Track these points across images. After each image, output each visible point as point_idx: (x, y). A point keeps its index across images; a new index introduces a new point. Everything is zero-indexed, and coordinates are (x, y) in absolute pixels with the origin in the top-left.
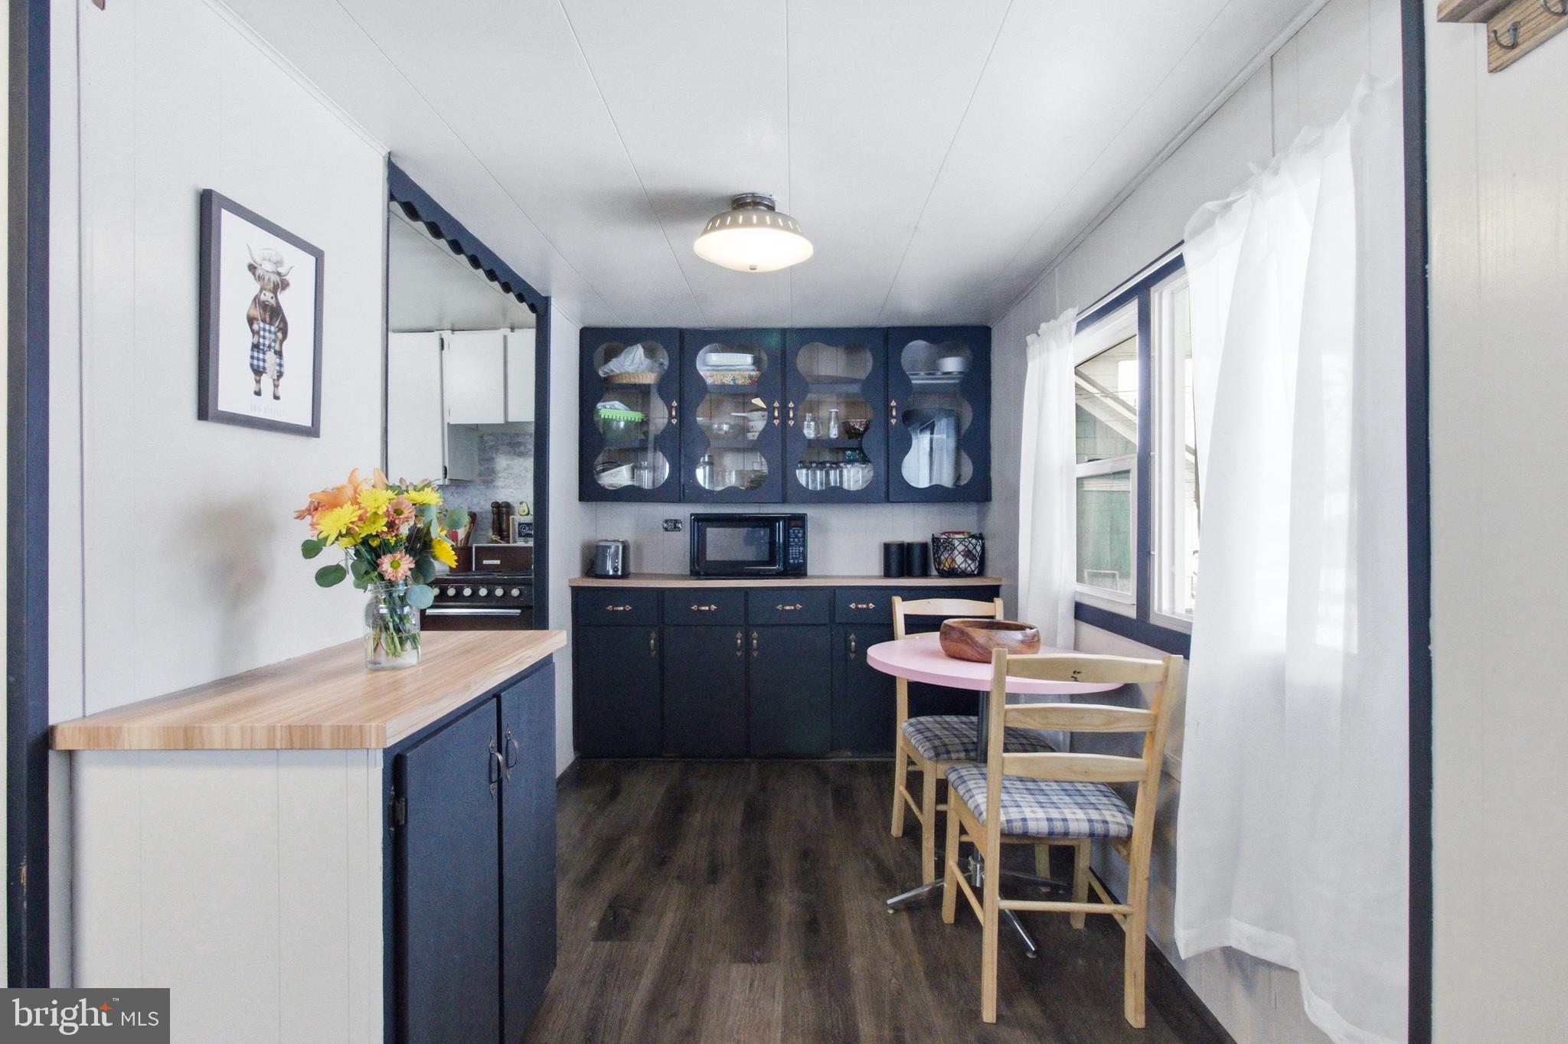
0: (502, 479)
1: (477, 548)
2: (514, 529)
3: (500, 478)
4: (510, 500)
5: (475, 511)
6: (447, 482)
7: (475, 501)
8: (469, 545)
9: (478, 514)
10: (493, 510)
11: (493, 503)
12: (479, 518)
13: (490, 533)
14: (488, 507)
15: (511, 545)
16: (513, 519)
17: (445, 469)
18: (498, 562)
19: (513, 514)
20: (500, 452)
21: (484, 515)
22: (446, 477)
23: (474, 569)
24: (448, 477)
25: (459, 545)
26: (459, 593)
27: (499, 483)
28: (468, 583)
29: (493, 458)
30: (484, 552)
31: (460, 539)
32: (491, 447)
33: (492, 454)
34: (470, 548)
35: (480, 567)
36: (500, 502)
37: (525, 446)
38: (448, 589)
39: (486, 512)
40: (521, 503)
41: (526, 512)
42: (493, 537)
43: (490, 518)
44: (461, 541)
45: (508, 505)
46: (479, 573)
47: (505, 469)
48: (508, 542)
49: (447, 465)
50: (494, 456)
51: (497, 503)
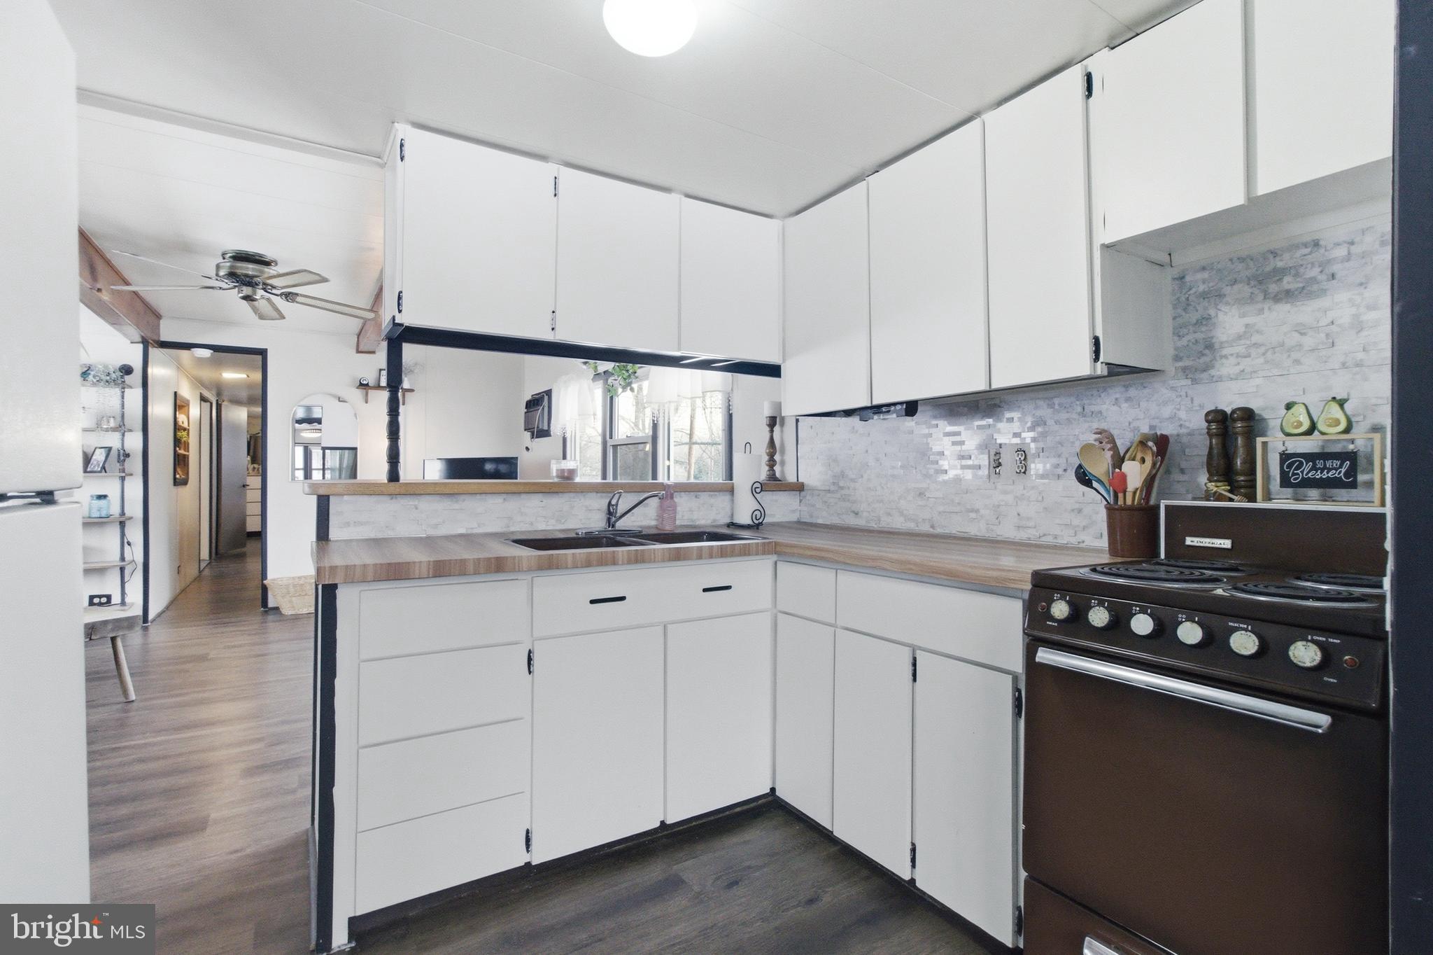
0: (1232, 360)
1: (1167, 507)
2: (1269, 466)
3: (1225, 357)
4: (1254, 405)
5: (1165, 432)
6: (1100, 369)
7: (1167, 411)
8: (1152, 502)
9: (1171, 440)
10: (1208, 429)
11: (1207, 414)
12: (1172, 447)
13: (1203, 478)
14: (1198, 422)
15: (1260, 505)
16: (1265, 444)
17: (1096, 342)
18: (1226, 544)
19: (1263, 435)
20: (1228, 299)
21: (1185, 440)
22: (1097, 359)
23: (1163, 556)
24: (1101, 359)
25: (1129, 502)
26: (1119, 624)
27: (1226, 368)
28: (1149, 600)
29: (1209, 318)
30: (1186, 520)
31: (1131, 488)
32: (1204, 296)
33: (1206, 309)
34: (1157, 507)
35: (1177, 551)
36: (1228, 410)
37: (1297, 275)
38: (1091, 607)
39: (1190, 434)
40: (1289, 407)
41: (1306, 425)
42: (1212, 486)
43: (1201, 446)
44: (1135, 493)
45: (1248, 415)
46: (1176, 573)
47: (1240, 337)
48: (1252, 498)
49: (1099, 333)
50: (1212, 312)
51: (1223, 413)
